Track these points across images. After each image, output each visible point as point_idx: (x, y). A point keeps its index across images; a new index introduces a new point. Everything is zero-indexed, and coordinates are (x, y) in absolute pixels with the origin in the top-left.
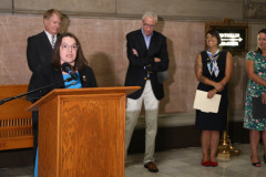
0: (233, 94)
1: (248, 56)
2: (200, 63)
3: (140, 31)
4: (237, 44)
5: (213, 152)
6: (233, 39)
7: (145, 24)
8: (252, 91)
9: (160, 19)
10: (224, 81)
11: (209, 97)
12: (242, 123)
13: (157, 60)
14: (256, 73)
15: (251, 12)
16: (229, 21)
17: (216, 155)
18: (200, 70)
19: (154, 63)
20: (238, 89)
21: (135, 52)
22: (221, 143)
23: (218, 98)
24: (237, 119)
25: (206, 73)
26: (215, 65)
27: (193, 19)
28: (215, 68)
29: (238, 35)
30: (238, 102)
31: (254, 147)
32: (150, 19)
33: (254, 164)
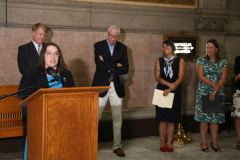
0: (186, 92)
1: (198, 62)
2: (159, 68)
3: (105, 41)
4: (189, 52)
5: (170, 140)
6: (186, 48)
7: (110, 35)
8: (201, 90)
9: (122, 31)
10: (178, 82)
11: (165, 95)
12: (193, 116)
13: (119, 65)
14: (205, 75)
15: (200, 26)
16: (183, 33)
17: (172, 142)
18: (158, 73)
19: (116, 67)
20: (190, 88)
21: (101, 58)
22: (176, 133)
23: (172, 95)
24: (189, 113)
25: (162, 75)
26: (170, 69)
27: (153, 31)
28: (170, 72)
29: (190, 44)
30: (190, 99)
31: (203, 136)
32: (114, 31)
33: (203, 150)
